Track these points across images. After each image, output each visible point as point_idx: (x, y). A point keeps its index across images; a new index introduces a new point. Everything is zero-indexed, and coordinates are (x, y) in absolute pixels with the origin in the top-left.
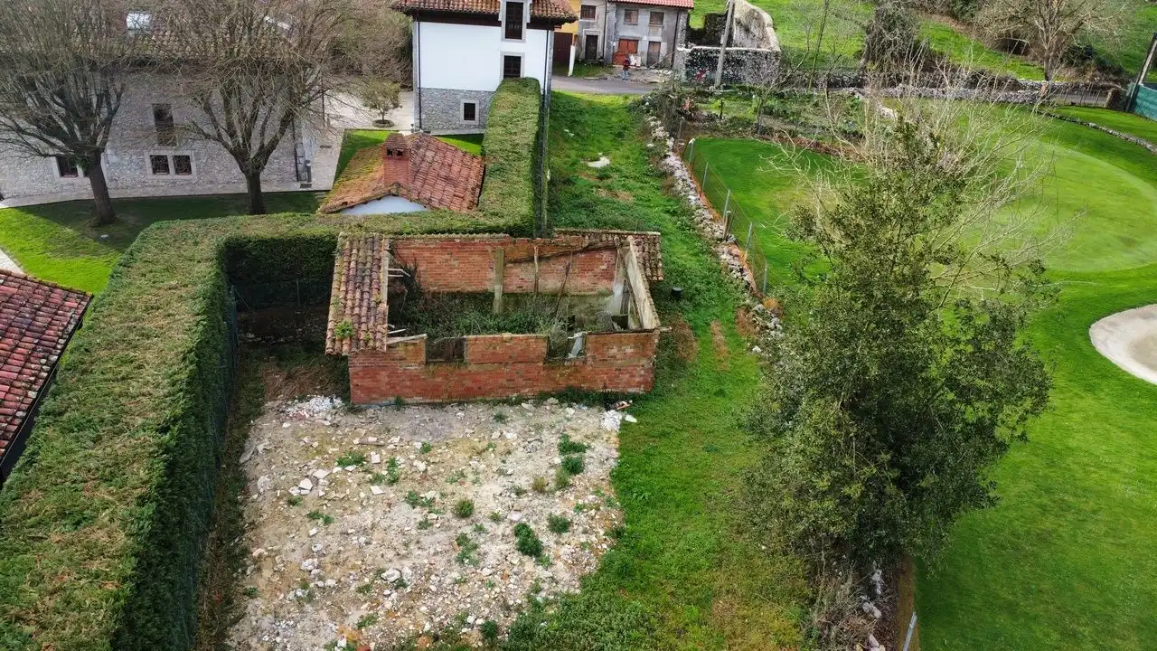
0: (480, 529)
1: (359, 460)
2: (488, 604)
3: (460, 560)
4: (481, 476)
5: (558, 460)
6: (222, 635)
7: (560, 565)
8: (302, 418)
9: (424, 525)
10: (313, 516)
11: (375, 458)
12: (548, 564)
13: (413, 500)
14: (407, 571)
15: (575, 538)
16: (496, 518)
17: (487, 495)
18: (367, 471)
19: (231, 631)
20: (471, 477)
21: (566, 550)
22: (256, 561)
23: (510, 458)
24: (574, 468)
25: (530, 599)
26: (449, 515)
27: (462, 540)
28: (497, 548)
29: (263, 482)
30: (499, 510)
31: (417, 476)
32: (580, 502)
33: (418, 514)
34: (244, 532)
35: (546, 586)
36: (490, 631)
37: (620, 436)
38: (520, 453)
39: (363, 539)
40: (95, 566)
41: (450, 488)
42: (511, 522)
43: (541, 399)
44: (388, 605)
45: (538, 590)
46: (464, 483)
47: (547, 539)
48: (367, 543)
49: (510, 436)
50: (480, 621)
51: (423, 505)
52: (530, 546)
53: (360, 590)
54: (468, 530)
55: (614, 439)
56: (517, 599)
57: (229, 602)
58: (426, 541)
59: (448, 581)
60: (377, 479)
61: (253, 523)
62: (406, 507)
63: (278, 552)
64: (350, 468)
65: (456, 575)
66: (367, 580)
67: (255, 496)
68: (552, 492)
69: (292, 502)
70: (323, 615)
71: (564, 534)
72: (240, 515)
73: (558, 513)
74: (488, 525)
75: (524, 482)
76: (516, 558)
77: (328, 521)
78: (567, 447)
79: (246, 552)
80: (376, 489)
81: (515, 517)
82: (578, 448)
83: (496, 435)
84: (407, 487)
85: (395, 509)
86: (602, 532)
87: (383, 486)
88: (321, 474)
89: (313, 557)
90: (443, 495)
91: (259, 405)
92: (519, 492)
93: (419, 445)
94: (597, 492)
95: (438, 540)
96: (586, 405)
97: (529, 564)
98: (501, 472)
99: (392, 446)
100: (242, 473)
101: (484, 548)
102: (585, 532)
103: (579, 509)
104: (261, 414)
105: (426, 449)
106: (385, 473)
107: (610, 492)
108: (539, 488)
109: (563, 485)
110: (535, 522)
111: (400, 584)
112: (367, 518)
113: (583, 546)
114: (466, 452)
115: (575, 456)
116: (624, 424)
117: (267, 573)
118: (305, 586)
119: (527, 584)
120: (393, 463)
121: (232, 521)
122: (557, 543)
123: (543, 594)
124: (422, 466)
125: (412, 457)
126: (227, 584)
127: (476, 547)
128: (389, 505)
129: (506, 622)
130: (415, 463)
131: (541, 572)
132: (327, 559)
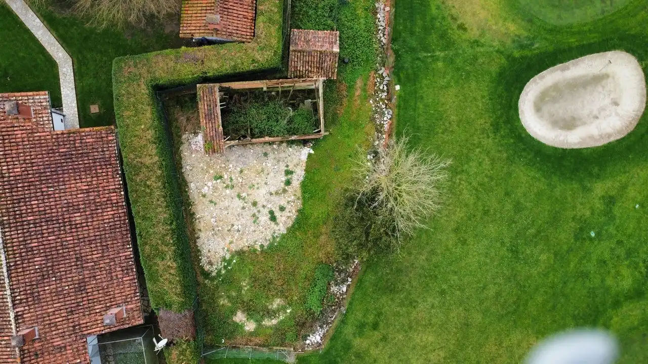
0: (259, 211)
1: (221, 177)
2: (261, 239)
3: (254, 222)
4: (259, 185)
5: (284, 179)
6: (195, 242)
7: (281, 225)
8: (197, 151)
9: (243, 208)
10: (211, 202)
11: (226, 177)
12: (277, 224)
13: (239, 196)
14: (240, 227)
15: (286, 213)
16: (264, 206)
17: (260, 195)
18: (224, 183)
19: (198, 240)
20: (256, 186)
21: (284, 219)
22: (199, 219)
23: (269, 176)
24: (288, 183)
25: (273, 236)
26: (250, 204)
27: (254, 215)
28: (264, 218)
29: (192, 185)
30: (265, 203)
31: (240, 184)
32: (289, 199)
33: (240, 203)
34: (192, 206)
35: (277, 232)
36: (262, 246)
37: (307, 162)
38: (272, 174)
39: (226, 212)
40: (172, 271)
41: (250, 192)
42: (268, 208)
43: (282, 142)
44: (236, 237)
45: (274, 233)
46: (254, 189)
47: (278, 214)
48: (228, 214)
49: (269, 165)
50: (260, 244)
51: (242, 199)
52: (273, 218)
53: (228, 231)
54: (255, 211)
55: (304, 165)
56: (269, 237)
57: (194, 231)
58: (244, 214)
59: (251, 230)
60: (227, 187)
61: (193, 203)
62: (237, 199)
63: (204, 216)
64: (219, 181)
65: (252, 228)
66: (229, 228)
67: (192, 191)
68: (281, 194)
69: (204, 196)
70: (220, 239)
71: (284, 212)
72: (189, 197)
73: (282, 204)
74: (262, 209)
75: (273, 189)
76: (269, 222)
77: (215, 204)
78: (288, 173)
79: (194, 214)
80: (228, 191)
81: (269, 206)
82: (291, 173)
83: (264, 164)
84: (237, 190)
85: (234, 200)
86: (294, 211)
87: (230, 189)
88: (210, 184)
89: (213, 218)
90: (248, 195)
91: (180, 137)
92: (271, 194)
93: (239, 169)
94: (295, 195)
95: (247, 214)
96: (296, 145)
97: (273, 223)
98: (266, 184)
99: (230, 170)
100: (184, 177)
101: (260, 219)
102: (289, 212)
103: (288, 202)
104: (182, 143)
105: (241, 171)
106: (229, 183)
107: (299, 194)
108: (277, 193)
109: (285, 191)
110: (275, 208)
111: (238, 231)
112: (226, 203)
113: (289, 217)
114: (255, 173)
115: (290, 176)
116: (310, 155)
117: (202, 224)
118: (213, 230)
119: (272, 231)
120: (231, 179)
121: (188, 200)
122: (281, 216)
123: (276, 234)
124: (241, 181)
125: (237, 176)
126: (192, 223)
127: (258, 218)
128: (232, 198)
129: (266, 244)
130: (239, 178)
131: (276, 228)
132: (217, 218)
